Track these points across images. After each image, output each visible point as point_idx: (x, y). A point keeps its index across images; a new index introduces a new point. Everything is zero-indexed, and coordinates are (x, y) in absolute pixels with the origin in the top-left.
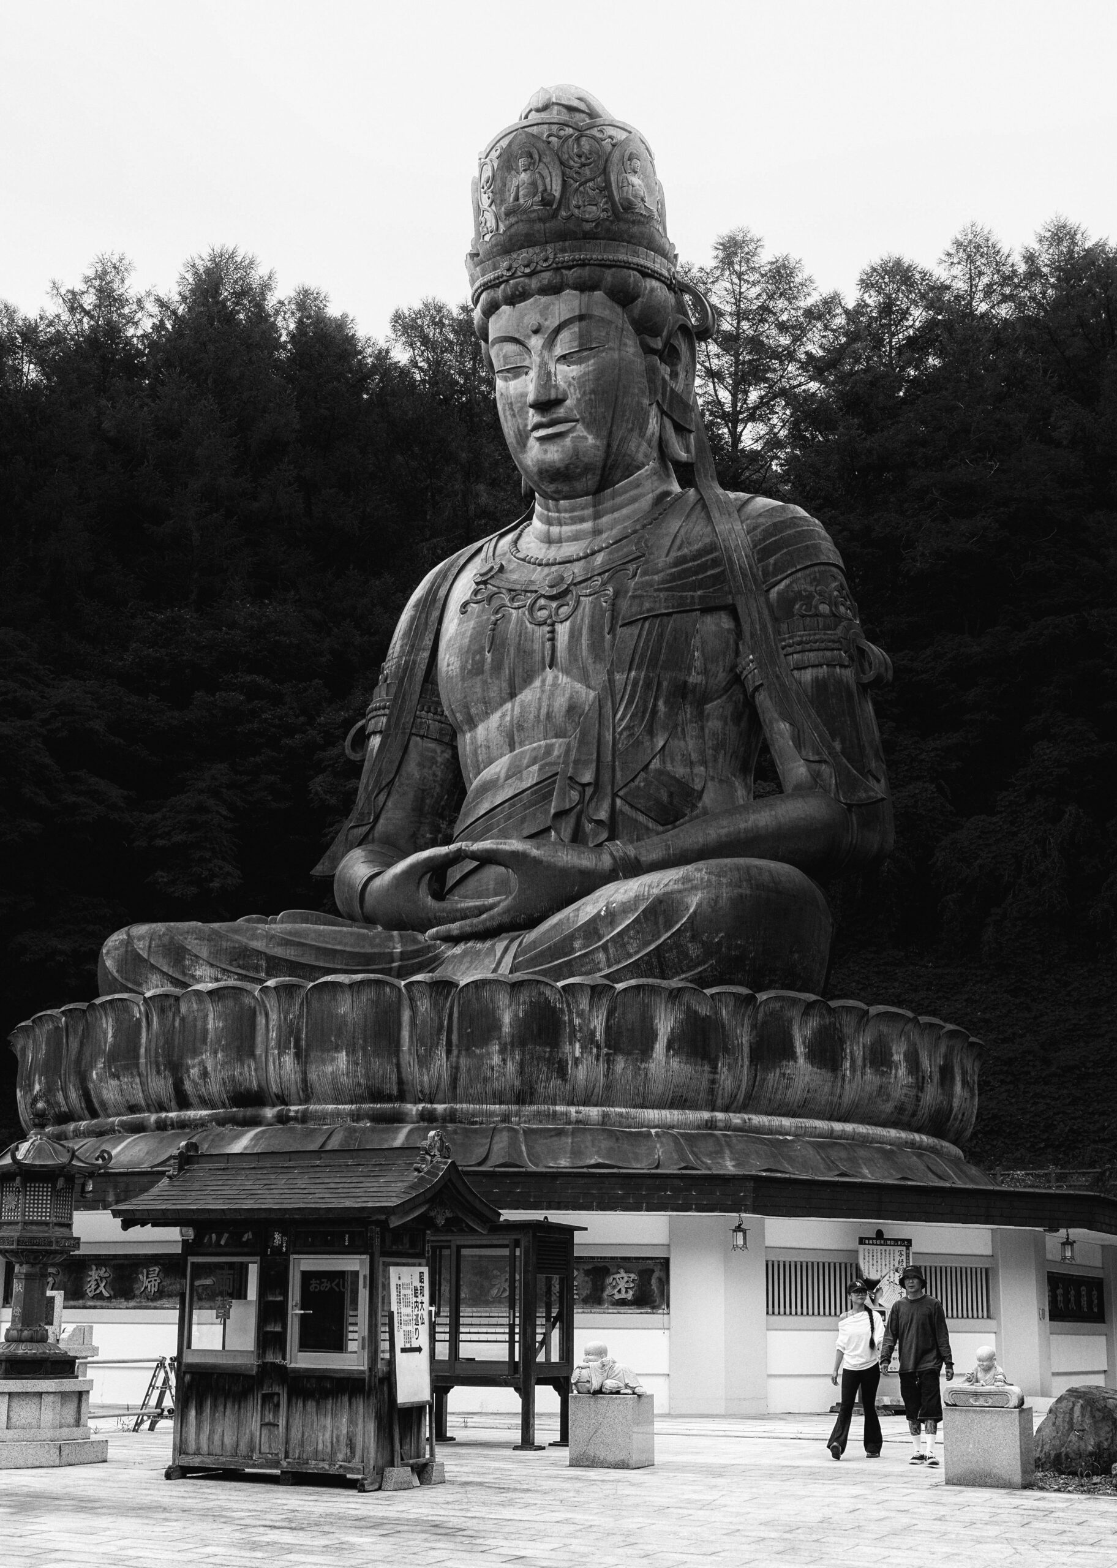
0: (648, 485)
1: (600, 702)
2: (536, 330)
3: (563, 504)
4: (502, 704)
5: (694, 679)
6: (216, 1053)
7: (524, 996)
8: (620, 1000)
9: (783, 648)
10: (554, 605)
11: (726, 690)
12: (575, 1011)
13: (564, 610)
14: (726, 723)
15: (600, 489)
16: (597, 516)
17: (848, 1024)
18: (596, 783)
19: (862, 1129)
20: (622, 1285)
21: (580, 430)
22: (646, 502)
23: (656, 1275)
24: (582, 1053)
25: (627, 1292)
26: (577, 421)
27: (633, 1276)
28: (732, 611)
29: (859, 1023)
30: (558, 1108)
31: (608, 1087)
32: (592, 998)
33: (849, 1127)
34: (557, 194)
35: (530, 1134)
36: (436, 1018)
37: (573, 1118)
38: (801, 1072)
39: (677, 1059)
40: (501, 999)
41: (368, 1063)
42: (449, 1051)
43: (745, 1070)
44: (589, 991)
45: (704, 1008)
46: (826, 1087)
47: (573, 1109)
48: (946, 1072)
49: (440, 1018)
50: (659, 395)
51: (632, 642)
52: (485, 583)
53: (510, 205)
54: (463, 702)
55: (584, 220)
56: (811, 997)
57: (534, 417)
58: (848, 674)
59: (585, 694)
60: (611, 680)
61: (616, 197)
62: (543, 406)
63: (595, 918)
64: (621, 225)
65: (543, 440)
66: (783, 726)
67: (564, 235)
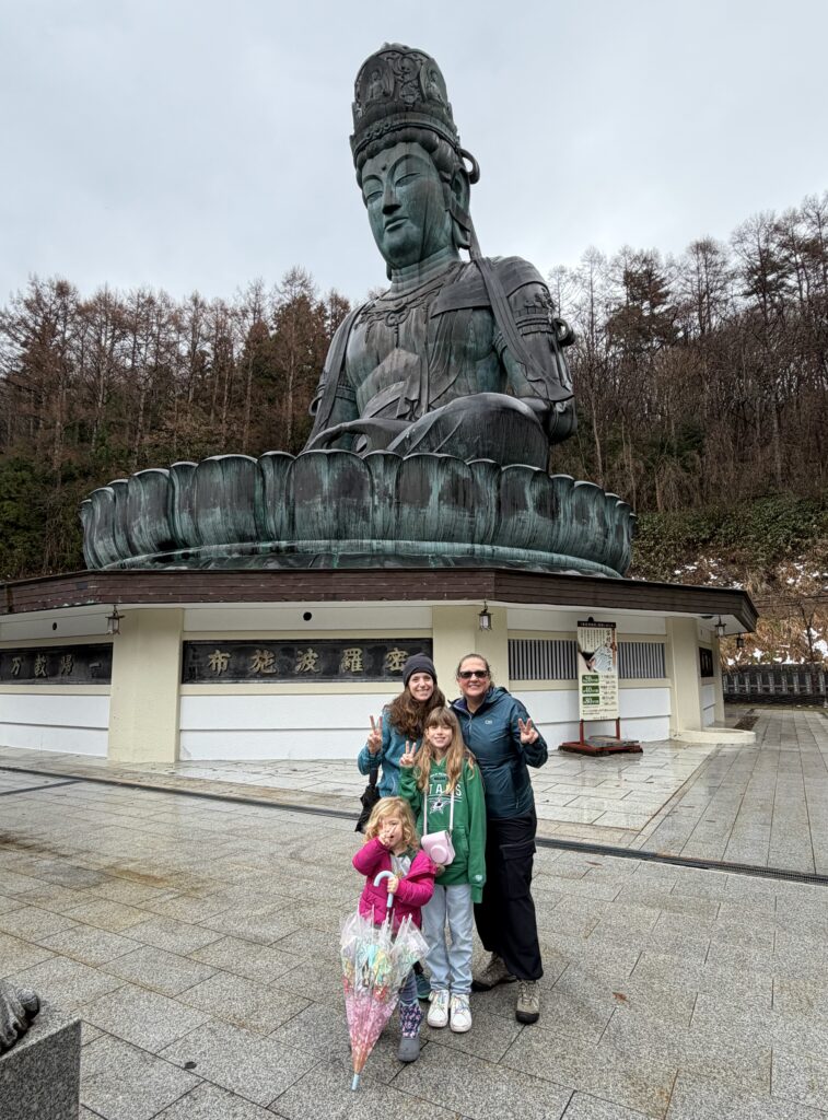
0: (446, 257)
1: (421, 360)
2: (384, 169)
3: (404, 270)
4: (374, 367)
5: (470, 345)
6: (145, 516)
7: (338, 464)
8: (405, 467)
9: (516, 324)
10: (398, 315)
11: (488, 354)
12: (374, 474)
13: (403, 317)
14: (488, 370)
15: (421, 259)
16: (420, 274)
17: (562, 491)
18: (419, 400)
19: (571, 559)
20: (396, 660)
21: (409, 223)
22: (445, 266)
24: (379, 502)
26: (408, 218)
28: (489, 309)
29: (569, 490)
30: (365, 541)
31: (398, 526)
32: (385, 464)
33: (563, 557)
34: (392, 90)
35: (343, 558)
36: (278, 482)
37: (375, 548)
38: (530, 517)
39: (446, 506)
40: (323, 466)
41: (234, 513)
42: (287, 504)
43: (493, 515)
44: (382, 459)
45: (464, 474)
46: (549, 529)
47: (374, 542)
48: (619, 529)
49: (281, 482)
50: (450, 207)
51: (436, 327)
52: (366, 313)
53: (368, 100)
54: (356, 373)
55: (406, 103)
56: (537, 469)
57: (385, 218)
58: (552, 337)
59: (413, 358)
60: (427, 348)
61: (425, 92)
62: (389, 210)
63: (403, 441)
64: (427, 105)
65: (391, 230)
66: (518, 366)
67: (396, 110)
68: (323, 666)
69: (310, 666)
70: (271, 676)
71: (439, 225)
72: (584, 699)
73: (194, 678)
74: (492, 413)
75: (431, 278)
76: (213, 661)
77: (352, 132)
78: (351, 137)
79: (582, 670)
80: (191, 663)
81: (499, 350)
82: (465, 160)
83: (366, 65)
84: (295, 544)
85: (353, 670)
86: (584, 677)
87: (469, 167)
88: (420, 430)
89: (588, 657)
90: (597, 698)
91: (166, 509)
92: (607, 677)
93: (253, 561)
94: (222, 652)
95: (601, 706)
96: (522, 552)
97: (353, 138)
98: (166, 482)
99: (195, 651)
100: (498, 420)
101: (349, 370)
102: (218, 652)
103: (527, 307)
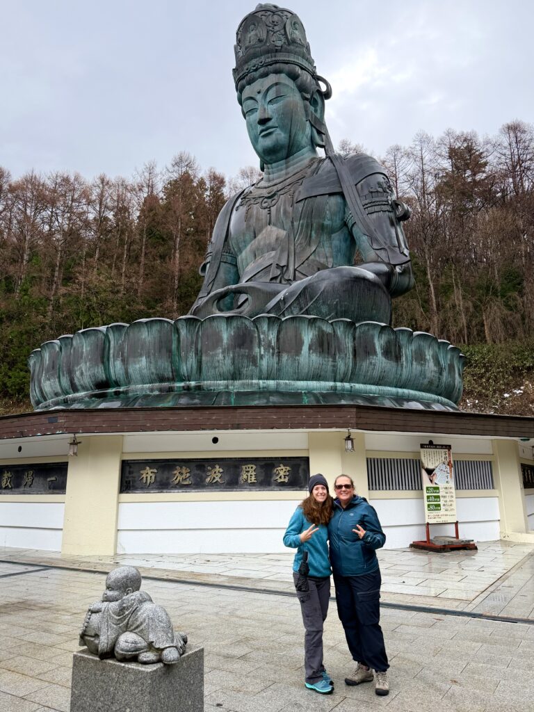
0: (306, 155)
1: (288, 236)
2: (259, 93)
3: (274, 165)
4: (251, 241)
5: (327, 222)
6: (86, 363)
7: (235, 324)
8: (284, 325)
9: (363, 206)
10: (270, 200)
11: (341, 228)
12: (260, 331)
13: (274, 202)
14: (340, 242)
15: (287, 157)
16: (287, 168)
17: (403, 340)
18: (287, 266)
19: (412, 392)
20: (282, 473)
21: (278, 131)
22: (306, 162)
23: (302, 467)
24: (264, 352)
25: (285, 478)
26: (277, 127)
27: (288, 468)
28: (341, 194)
29: (409, 339)
30: (254, 381)
31: (279, 370)
32: (269, 324)
33: (406, 391)
34: (265, 37)
35: (238, 394)
36: (190, 338)
37: (261, 386)
38: (380, 361)
39: (314, 355)
40: (223, 326)
41: (156, 362)
42: (196, 354)
43: (351, 360)
44: (267, 320)
45: (327, 329)
46: (394, 370)
47: (261, 382)
48: (451, 367)
49: (192, 337)
50: (310, 118)
51: (300, 209)
52: (245, 198)
53: (247, 44)
54: (238, 244)
55: (276, 46)
56: (383, 324)
57: (260, 128)
58: (392, 215)
59: (283, 233)
60: (293, 225)
61: (289, 38)
62: (263, 121)
63: (278, 302)
64: (292, 47)
65: (264, 136)
66: (365, 238)
67: (268, 52)
68: (227, 478)
69: (217, 479)
70: (187, 486)
71: (301, 132)
72: (429, 506)
73: (129, 489)
74: (347, 282)
75: (296, 171)
76: (144, 476)
77: (234, 66)
78: (234, 70)
79: (426, 482)
80: (128, 477)
81: (350, 225)
82: (321, 83)
83: (246, 19)
84: (202, 384)
85: (249, 481)
86: (427, 488)
87: (323, 88)
88: (291, 294)
89: (430, 472)
90: (439, 505)
91: (102, 358)
92: (446, 488)
93: (170, 398)
94: (151, 468)
95: (442, 512)
96: (373, 388)
97: (235, 71)
98: (103, 337)
99: (130, 467)
100: (352, 287)
101: (232, 243)
102: (148, 468)
103: (372, 192)
